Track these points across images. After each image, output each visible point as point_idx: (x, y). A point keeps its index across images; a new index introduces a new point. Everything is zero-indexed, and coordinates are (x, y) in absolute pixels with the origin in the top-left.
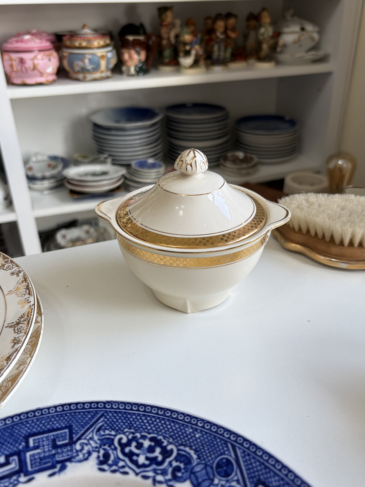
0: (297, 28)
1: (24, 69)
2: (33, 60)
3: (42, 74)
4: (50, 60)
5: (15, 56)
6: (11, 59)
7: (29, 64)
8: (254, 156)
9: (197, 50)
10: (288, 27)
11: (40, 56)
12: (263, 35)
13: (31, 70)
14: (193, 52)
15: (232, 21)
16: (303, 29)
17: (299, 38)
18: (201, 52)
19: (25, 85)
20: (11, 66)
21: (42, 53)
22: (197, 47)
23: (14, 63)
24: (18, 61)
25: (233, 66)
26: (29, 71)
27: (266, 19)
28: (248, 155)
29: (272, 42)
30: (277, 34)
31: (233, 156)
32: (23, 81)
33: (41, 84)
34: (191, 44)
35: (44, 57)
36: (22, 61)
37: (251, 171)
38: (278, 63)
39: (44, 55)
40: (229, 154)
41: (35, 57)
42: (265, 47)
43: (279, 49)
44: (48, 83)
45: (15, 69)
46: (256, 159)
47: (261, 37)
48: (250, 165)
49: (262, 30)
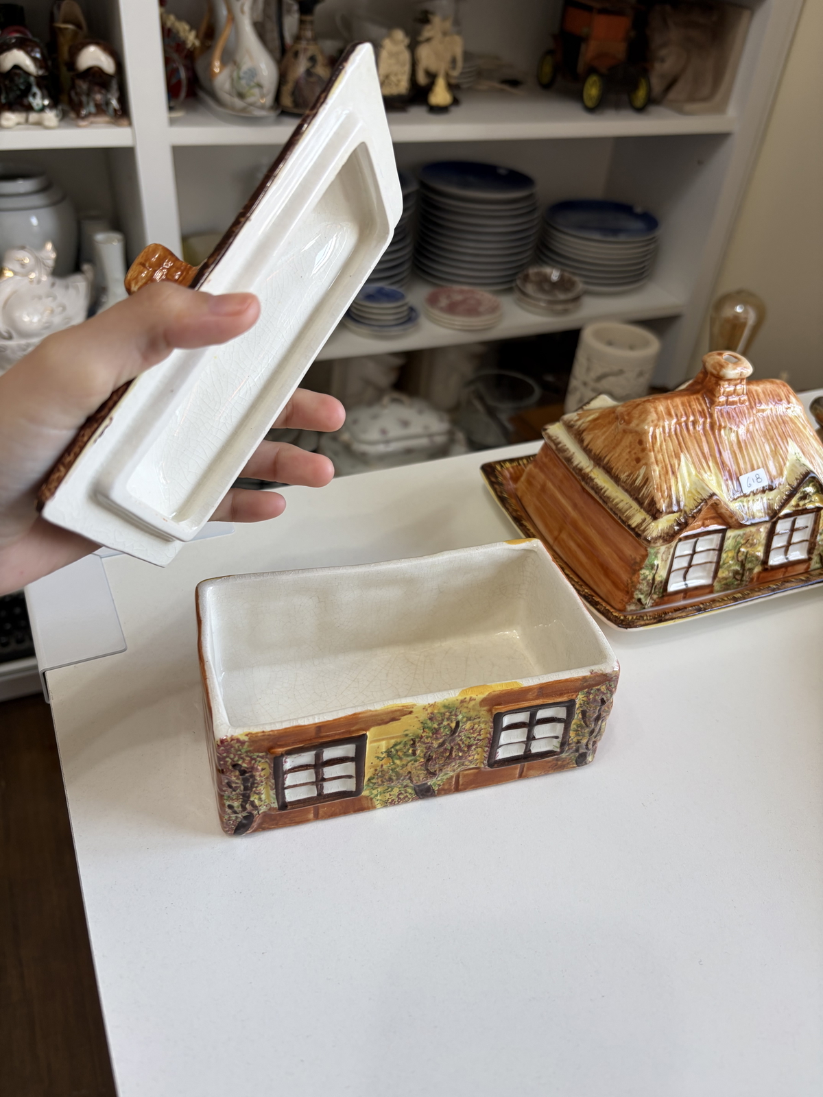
8: (576, 279)
28: (567, 275)
31: (538, 274)
37: (570, 306)
40: (532, 271)
46: (580, 286)
48: (570, 296)
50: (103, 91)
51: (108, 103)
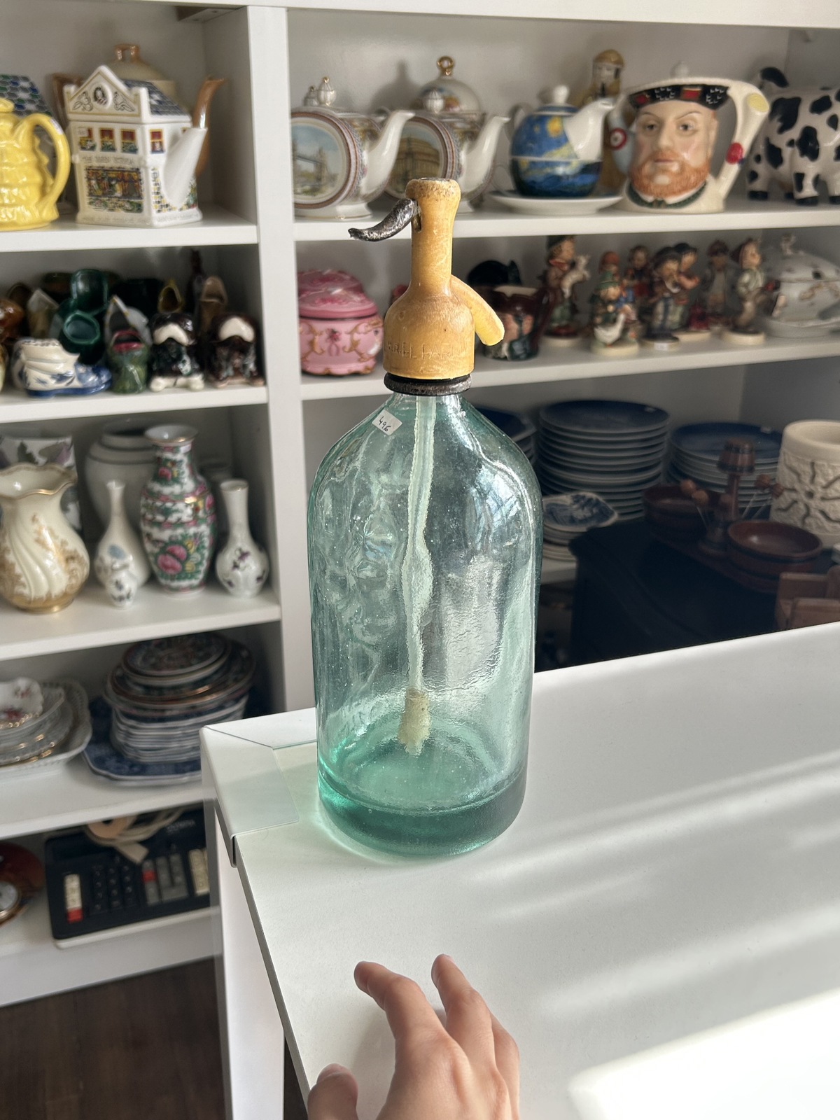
0: (807, 273)
1: (334, 348)
2: (351, 333)
3: (361, 357)
4: (376, 332)
5: (320, 326)
6: (312, 331)
7: (345, 340)
9: (628, 311)
10: (790, 270)
11: (363, 326)
12: (746, 285)
13: (347, 350)
14: (622, 317)
15: (688, 259)
16: (817, 275)
17: (812, 289)
18: (633, 317)
19: (329, 376)
20: (312, 343)
21: (367, 320)
22: (628, 307)
23: (317, 339)
24: (325, 335)
25: (685, 338)
26: (341, 352)
27: (752, 256)
29: (761, 298)
30: (773, 286)
32: (328, 369)
33: (356, 375)
34: (617, 302)
35: (369, 328)
36: (333, 335)
38: (771, 336)
39: (369, 324)
41: (355, 329)
42: (749, 306)
43: (776, 313)
44: (368, 372)
45: (317, 350)
47: (743, 290)
49: (746, 278)
50: (242, 357)
51: (245, 366)
